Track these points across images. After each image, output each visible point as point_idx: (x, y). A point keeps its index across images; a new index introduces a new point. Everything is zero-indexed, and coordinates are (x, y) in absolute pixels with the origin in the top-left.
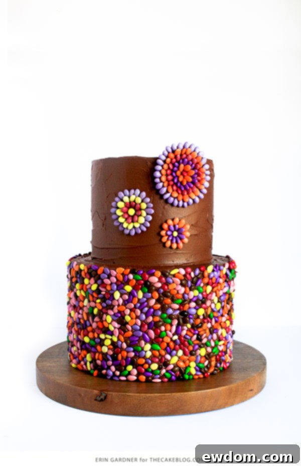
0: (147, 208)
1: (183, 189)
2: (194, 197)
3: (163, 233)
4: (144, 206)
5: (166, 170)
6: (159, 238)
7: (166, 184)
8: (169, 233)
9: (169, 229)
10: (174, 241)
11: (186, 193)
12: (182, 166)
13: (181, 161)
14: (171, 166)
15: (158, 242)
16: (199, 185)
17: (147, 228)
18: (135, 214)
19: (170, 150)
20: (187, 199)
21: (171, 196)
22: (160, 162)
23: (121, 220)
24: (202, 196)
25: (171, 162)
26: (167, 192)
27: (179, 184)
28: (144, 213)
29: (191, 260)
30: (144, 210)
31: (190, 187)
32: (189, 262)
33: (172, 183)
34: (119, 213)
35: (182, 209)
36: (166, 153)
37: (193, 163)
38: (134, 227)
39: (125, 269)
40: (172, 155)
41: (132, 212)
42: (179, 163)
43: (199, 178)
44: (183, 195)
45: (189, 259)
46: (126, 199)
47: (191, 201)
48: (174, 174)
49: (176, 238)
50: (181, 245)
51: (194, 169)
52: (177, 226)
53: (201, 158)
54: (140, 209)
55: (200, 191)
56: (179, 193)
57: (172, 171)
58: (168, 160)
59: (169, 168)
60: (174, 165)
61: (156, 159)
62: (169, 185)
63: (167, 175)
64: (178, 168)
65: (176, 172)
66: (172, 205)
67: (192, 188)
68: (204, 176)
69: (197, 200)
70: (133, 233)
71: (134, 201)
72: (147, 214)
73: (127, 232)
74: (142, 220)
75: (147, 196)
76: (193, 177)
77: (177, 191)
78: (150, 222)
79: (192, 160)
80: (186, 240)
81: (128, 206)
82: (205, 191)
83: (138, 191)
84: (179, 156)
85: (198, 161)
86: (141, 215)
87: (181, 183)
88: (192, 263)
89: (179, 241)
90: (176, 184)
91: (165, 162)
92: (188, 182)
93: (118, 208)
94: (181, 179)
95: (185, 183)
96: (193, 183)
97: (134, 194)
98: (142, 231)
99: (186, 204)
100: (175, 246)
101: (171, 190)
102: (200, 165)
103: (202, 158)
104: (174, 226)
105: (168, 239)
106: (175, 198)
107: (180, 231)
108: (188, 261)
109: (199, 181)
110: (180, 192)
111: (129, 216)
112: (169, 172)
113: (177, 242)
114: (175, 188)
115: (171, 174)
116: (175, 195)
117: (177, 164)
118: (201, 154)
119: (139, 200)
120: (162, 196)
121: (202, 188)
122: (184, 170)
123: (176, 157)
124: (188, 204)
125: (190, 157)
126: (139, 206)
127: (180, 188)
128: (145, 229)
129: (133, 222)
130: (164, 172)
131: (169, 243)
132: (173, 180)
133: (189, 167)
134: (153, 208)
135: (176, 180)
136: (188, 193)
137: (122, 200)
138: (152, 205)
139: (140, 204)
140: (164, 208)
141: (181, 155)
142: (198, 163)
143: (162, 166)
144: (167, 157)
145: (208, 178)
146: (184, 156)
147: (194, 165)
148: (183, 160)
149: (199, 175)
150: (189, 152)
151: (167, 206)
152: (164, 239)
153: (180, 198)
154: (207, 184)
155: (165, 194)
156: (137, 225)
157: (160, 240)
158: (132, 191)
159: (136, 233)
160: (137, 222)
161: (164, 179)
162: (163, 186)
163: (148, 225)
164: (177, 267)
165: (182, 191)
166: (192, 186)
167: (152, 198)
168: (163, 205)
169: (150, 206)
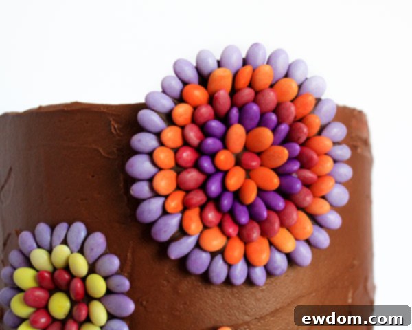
0: (109, 292)
1: (244, 219)
2: (288, 243)
4: (98, 285)
5: (176, 151)
7: (174, 204)
11: (256, 234)
12: (237, 133)
13: (235, 112)
14: (193, 135)
16: (308, 199)
18: (70, 316)
19: (191, 75)
20: (262, 253)
21: (198, 246)
22: (152, 119)
24: (323, 239)
25: (194, 120)
26: (182, 232)
27: (227, 202)
30: (99, 299)
31: (270, 208)
33: (198, 198)
35: (248, 291)
36: (176, 86)
37: (279, 123)
40: (199, 94)
42: (226, 120)
43: (308, 174)
44: (245, 239)
47: (280, 261)
48: (206, 164)
51: (286, 141)
53: (311, 100)
54: (88, 298)
55: (315, 219)
56: (229, 237)
57: (200, 151)
58: (183, 111)
59: (186, 143)
60: (205, 131)
61: (132, 111)
62: (186, 207)
63: (179, 168)
64: (224, 139)
65: (213, 156)
66: (206, 277)
67: (280, 214)
68: (328, 165)
69: (305, 254)
71: (67, 267)
72: (111, 316)
75: (111, 249)
76: (281, 172)
77: (221, 226)
79: (277, 110)
81: (48, 284)
82: (334, 220)
83: (79, 230)
84: (223, 96)
85: (303, 112)
86: (89, 320)
87: (238, 195)
90: (216, 201)
91: (169, 118)
92: (261, 192)
94: (236, 179)
95: (251, 196)
96: (285, 193)
97: (65, 242)
99: (259, 274)
101: (194, 226)
102: (309, 126)
103: (318, 100)
106: (213, 255)
109: (308, 185)
110: (232, 230)
111: (53, 319)
112: (187, 155)
114: (211, 216)
115: (197, 166)
116: (215, 241)
117: (216, 125)
118: (311, 87)
119: (80, 265)
120: (163, 248)
121: (322, 208)
122: (246, 148)
123: (212, 100)
124: (269, 273)
125: (271, 97)
126: (79, 285)
127: (232, 213)
130: (164, 157)
132: (203, 187)
133: (267, 135)
134: (129, 294)
135: (214, 187)
136: (265, 233)
137: (28, 263)
138: (125, 284)
139: (84, 279)
141: (234, 92)
142: (301, 120)
143: (158, 135)
144: (180, 99)
145: (346, 172)
146: (247, 93)
147: (284, 128)
148: (242, 109)
149: (306, 163)
150: (264, 78)
151: (185, 285)
153: (236, 251)
154: (340, 195)
155: (174, 239)
158: (61, 229)
161: (165, 183)
162: (165, 212)
165: (241, 227)
166: (281, 204)
167: (129, 255)
168: (168, 281)
169: (118, 286)
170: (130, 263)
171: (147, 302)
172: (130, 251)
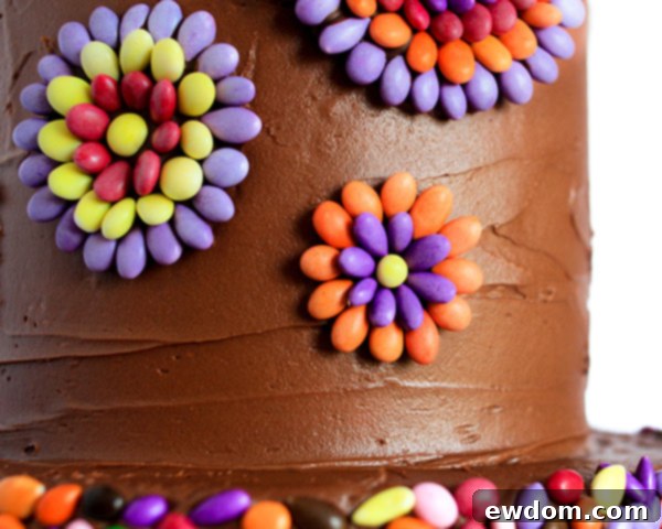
0: (218, 105)
1: (440, 2)
2: (503, 60)
3: (317, 260)
4: (201, 92)
6: (295, 293)
8: (355, 261)
9: (356, 239)
10: (388, 314)
11: (457, 30)
15: (285, 319)
17: (217, 226)
18: (148, 145)
21: (368, 37)
23: (66, 182)
26: (344, 11)
28: (199, 137)
29: (491, 437)
30: (199, 118)
32: (476, 447)
34: (55, 140)
38: (139, 225)
39: (50, 485)
41: (129, 132)
44: (439, 38)
45: (474, 430)
46: (98, 58)
49: (396, 291)
50: (428, 339)
52: (404, 223)
56: (415, 30)
66: (375, 93)
67: (492, 8)
69: (521, 83)
70: (133, 261)
71: (147, 69)
72: (219, 143)
73: (96, 256)
74: (185, 177)
77: (403, 12)
78: (237, 192)
80: (458, 311)
81: (110, 98)
83: (169, 11)
86: (178, 151)
88: (494, 452)
89: (417, 315)
93: (50, 115)
97: (145, 26)
98: (189, 250)
100: (389, 343)
104: (387, 222)
105: (347, 303)
106: (391, 53)
107: (418, 254)
108: (474, 438)
110: (421, 18)
111: (114, 157)
113: (402, 322)
116: (394, 33)
119: (172, 58)
126: (170, 89)
128: (204, 237)
129: (132, 192)
131: (351, 330)
134: (255, 106)
138: (247, 88)
139: (176, 84)
140: (325, 112)
151: (346, 106)
152: (327, 300)
153: (425, 54)
155: (332, 20)
156: (157, 211)
157: (302, 311)
159: (152, 264)
160: (157, 190)
163: (225, 207)
164: (407, 474)
165: (434, 15)
167: (252, 53)
168: (314, 98)
169: (236, 90)
170: (253, 67)
171: (278, 128)
172: (254, 47)
